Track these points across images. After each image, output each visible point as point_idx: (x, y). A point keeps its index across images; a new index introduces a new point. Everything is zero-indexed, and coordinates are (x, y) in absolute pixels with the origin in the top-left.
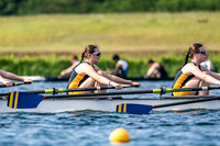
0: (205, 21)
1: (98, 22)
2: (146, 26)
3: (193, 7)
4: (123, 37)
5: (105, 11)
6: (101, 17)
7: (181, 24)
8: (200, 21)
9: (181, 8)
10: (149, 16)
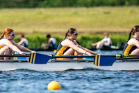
0: (108, 13)
1: (41, 13)
2: (71, 16)
3: (100, 4)
4: (56, 23)
5: (45, 7)
6: (42, 10)
7: (93, 15)
8: (105, 13)
9: (93, 4)
10: (73, 10)
